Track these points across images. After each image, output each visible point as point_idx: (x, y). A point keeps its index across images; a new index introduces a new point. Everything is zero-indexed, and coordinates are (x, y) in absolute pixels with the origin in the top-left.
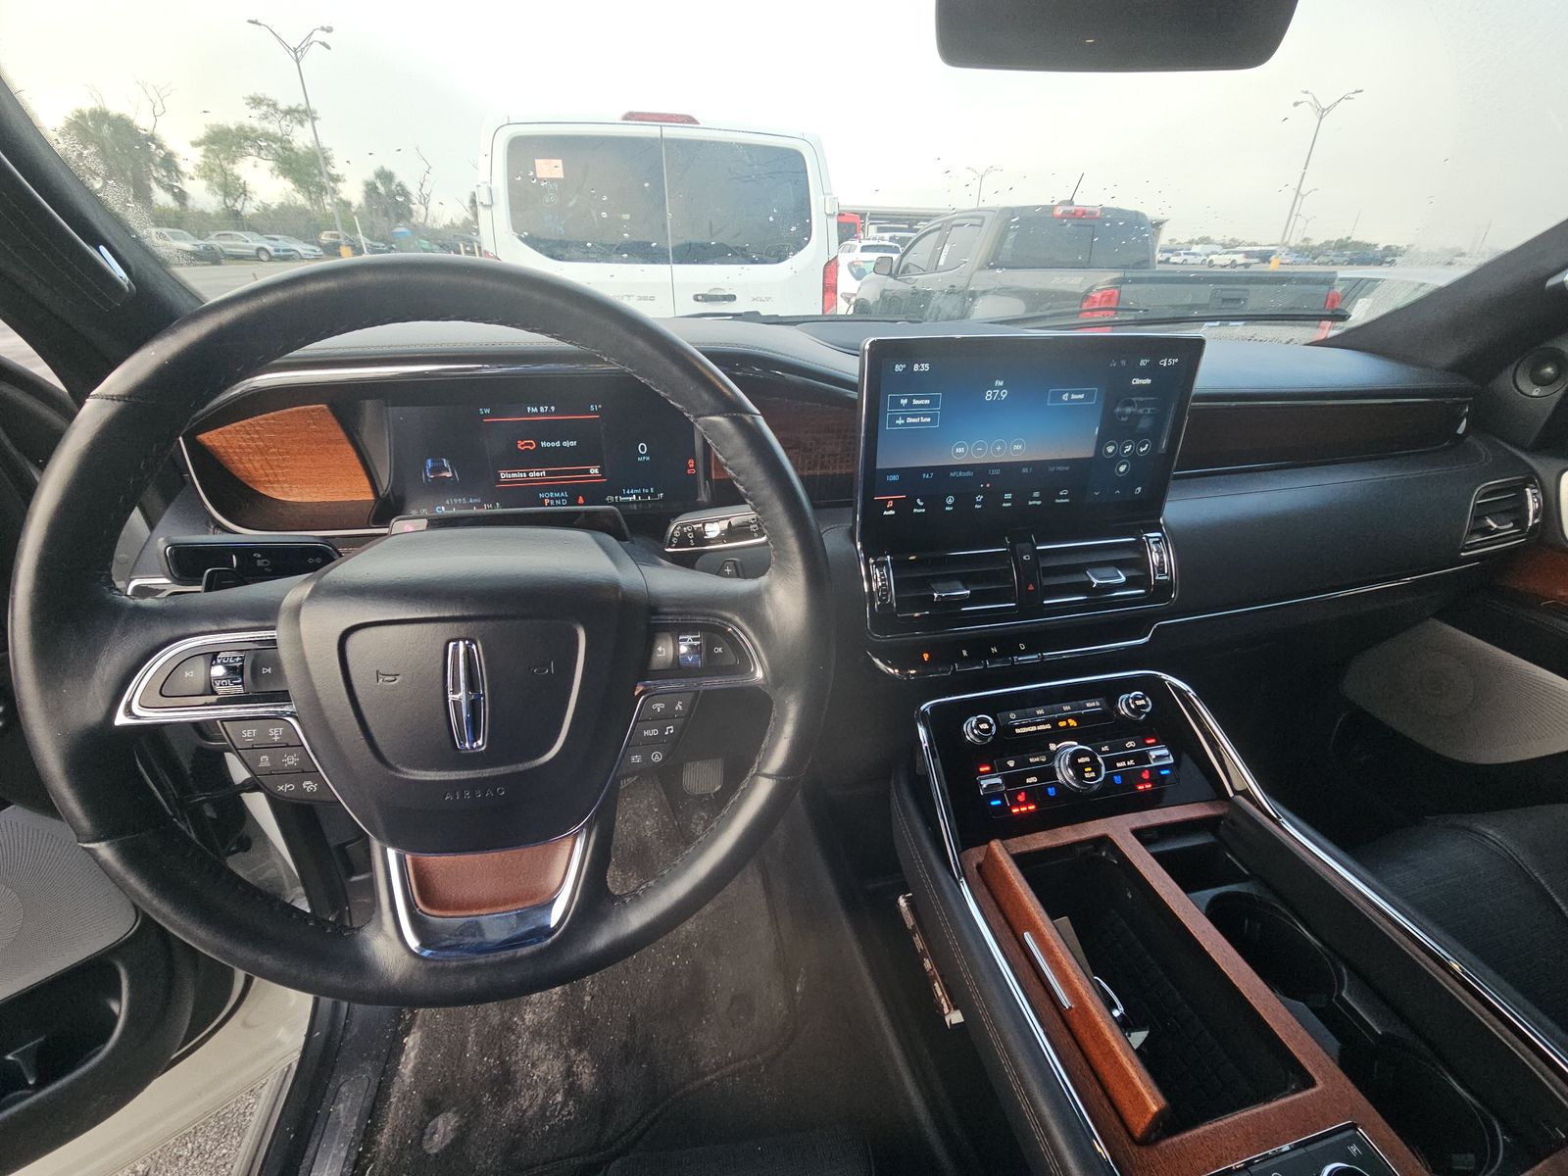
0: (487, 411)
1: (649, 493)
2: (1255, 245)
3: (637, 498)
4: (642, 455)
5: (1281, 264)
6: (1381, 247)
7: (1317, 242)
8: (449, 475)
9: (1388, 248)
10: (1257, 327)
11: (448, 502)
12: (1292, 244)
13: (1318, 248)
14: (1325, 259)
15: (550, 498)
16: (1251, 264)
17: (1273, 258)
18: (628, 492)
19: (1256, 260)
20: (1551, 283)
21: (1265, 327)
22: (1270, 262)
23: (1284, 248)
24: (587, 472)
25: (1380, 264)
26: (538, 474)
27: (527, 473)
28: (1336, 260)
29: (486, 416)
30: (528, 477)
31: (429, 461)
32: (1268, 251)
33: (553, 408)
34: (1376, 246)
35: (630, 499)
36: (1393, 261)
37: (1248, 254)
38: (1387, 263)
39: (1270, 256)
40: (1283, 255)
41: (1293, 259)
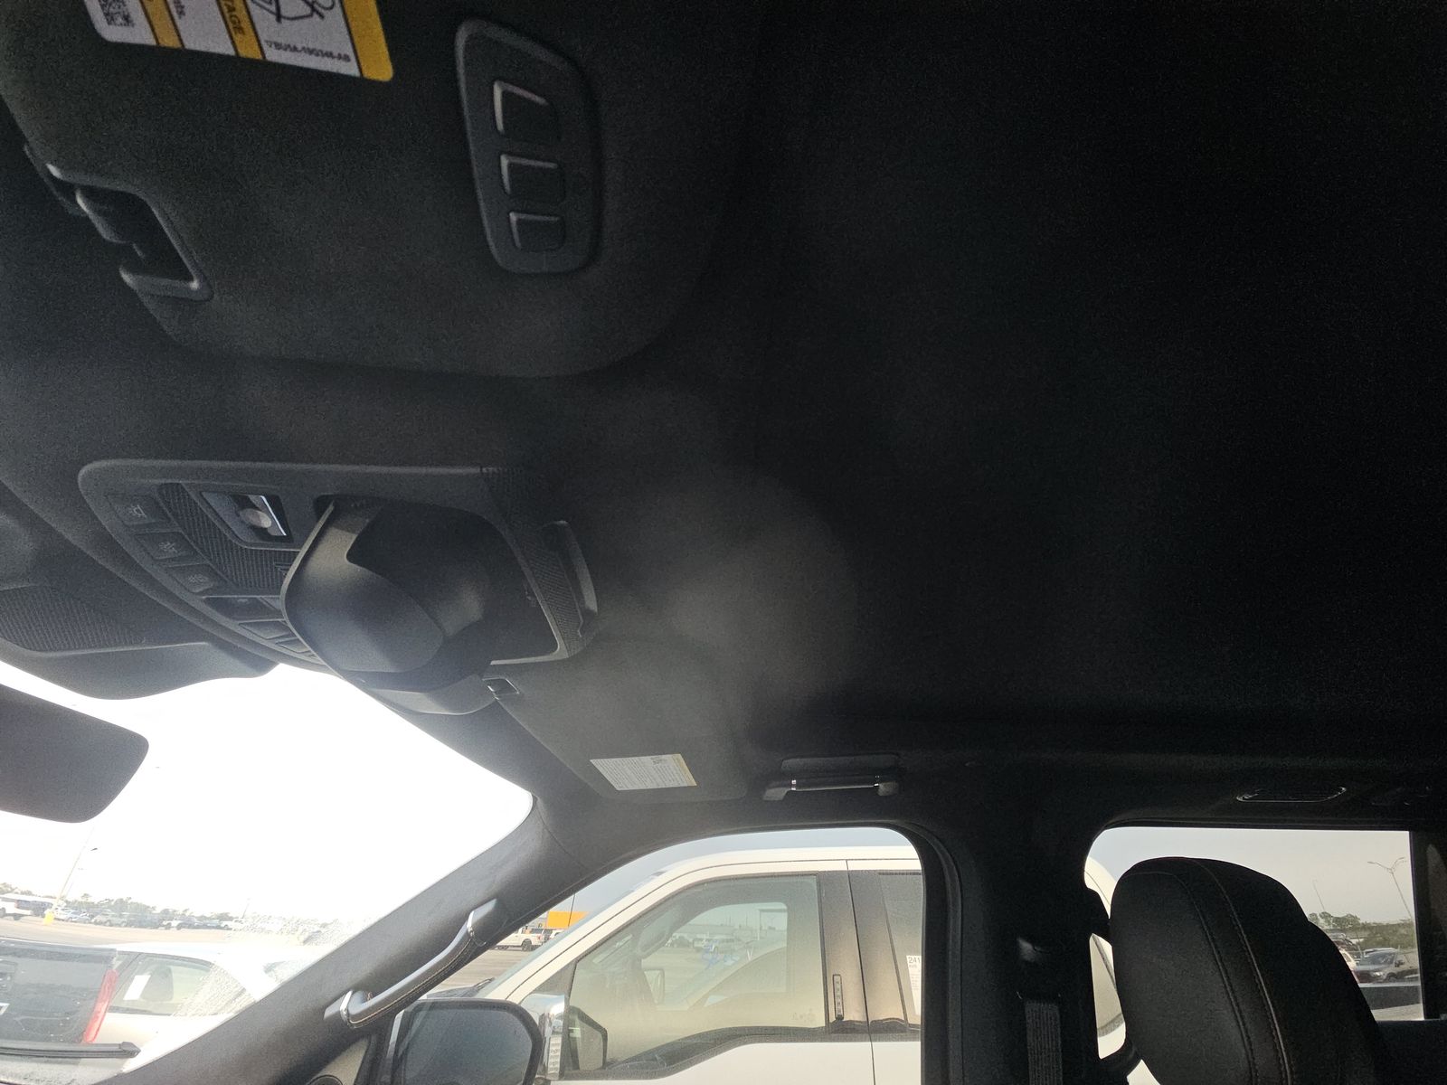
2: (29, 893)
5: (55, 919)
6: (158, 910)
7: (95, 899)
9: (166, 911)
10: (34, 1065)
12: (70, 899)
13: (97, 906)
14: (104, 919)
16: (23, 915)
17: (47, 912)
19: (28, 912)
20: (329, 1012)
21: (43, 1066)
22: (43, 916)
23: (61, 902)
25: (157, 928)
28: (116, 920)
32: (43, 903)
34: (154, 908)
36: (169, 924)
37: (20, 904)
38: (164, 926)
39: (44, 909)
40: (59, 911)
41: (69, 915)
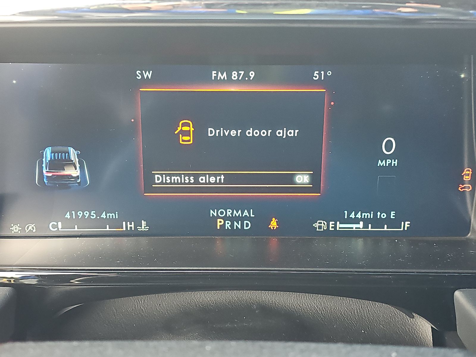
0: (148, 75)
1: (388, 221)
3: (366, 226)
4: (386, 157)
8: (74, 172)
11: (68, 216)
15: (225, 218)
18: (352, 216)
24: (290, 179)
26: (212, 180)
27: (196, 177)
29: (145, 82)
30: (196, 182)
31: (48, 151)
33: (252, 74)
35: (354, 226)
